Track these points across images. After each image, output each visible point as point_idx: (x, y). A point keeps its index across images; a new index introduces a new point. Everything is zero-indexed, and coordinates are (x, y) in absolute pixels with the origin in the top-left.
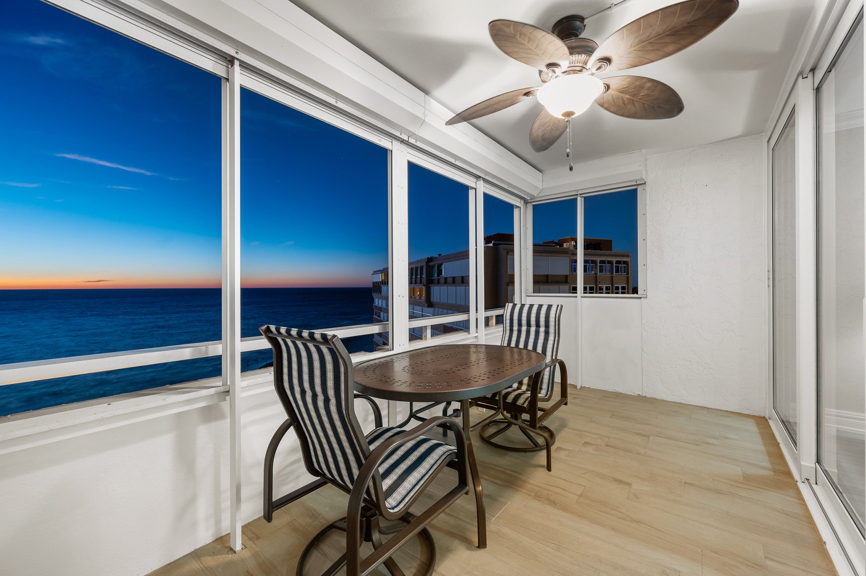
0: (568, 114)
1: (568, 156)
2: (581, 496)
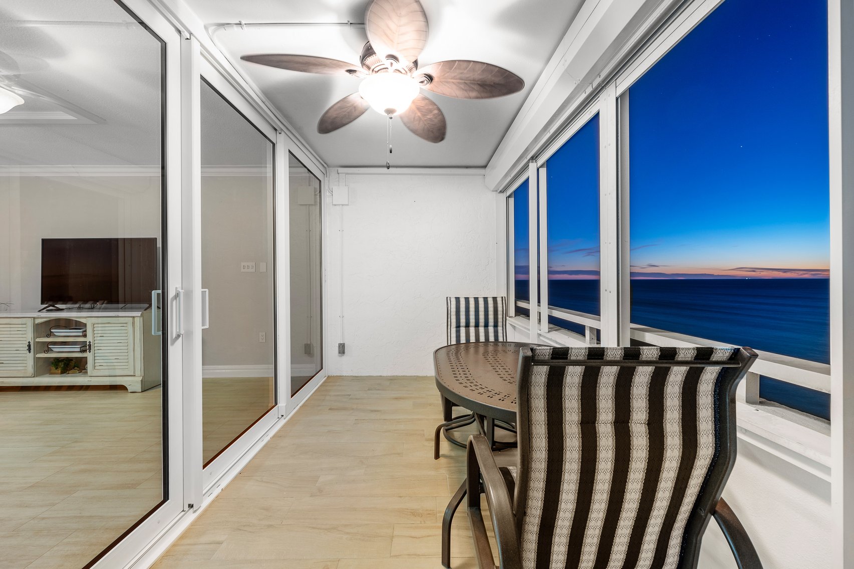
0: (390, 111)
1: (391, 152)
2: (392, 537)
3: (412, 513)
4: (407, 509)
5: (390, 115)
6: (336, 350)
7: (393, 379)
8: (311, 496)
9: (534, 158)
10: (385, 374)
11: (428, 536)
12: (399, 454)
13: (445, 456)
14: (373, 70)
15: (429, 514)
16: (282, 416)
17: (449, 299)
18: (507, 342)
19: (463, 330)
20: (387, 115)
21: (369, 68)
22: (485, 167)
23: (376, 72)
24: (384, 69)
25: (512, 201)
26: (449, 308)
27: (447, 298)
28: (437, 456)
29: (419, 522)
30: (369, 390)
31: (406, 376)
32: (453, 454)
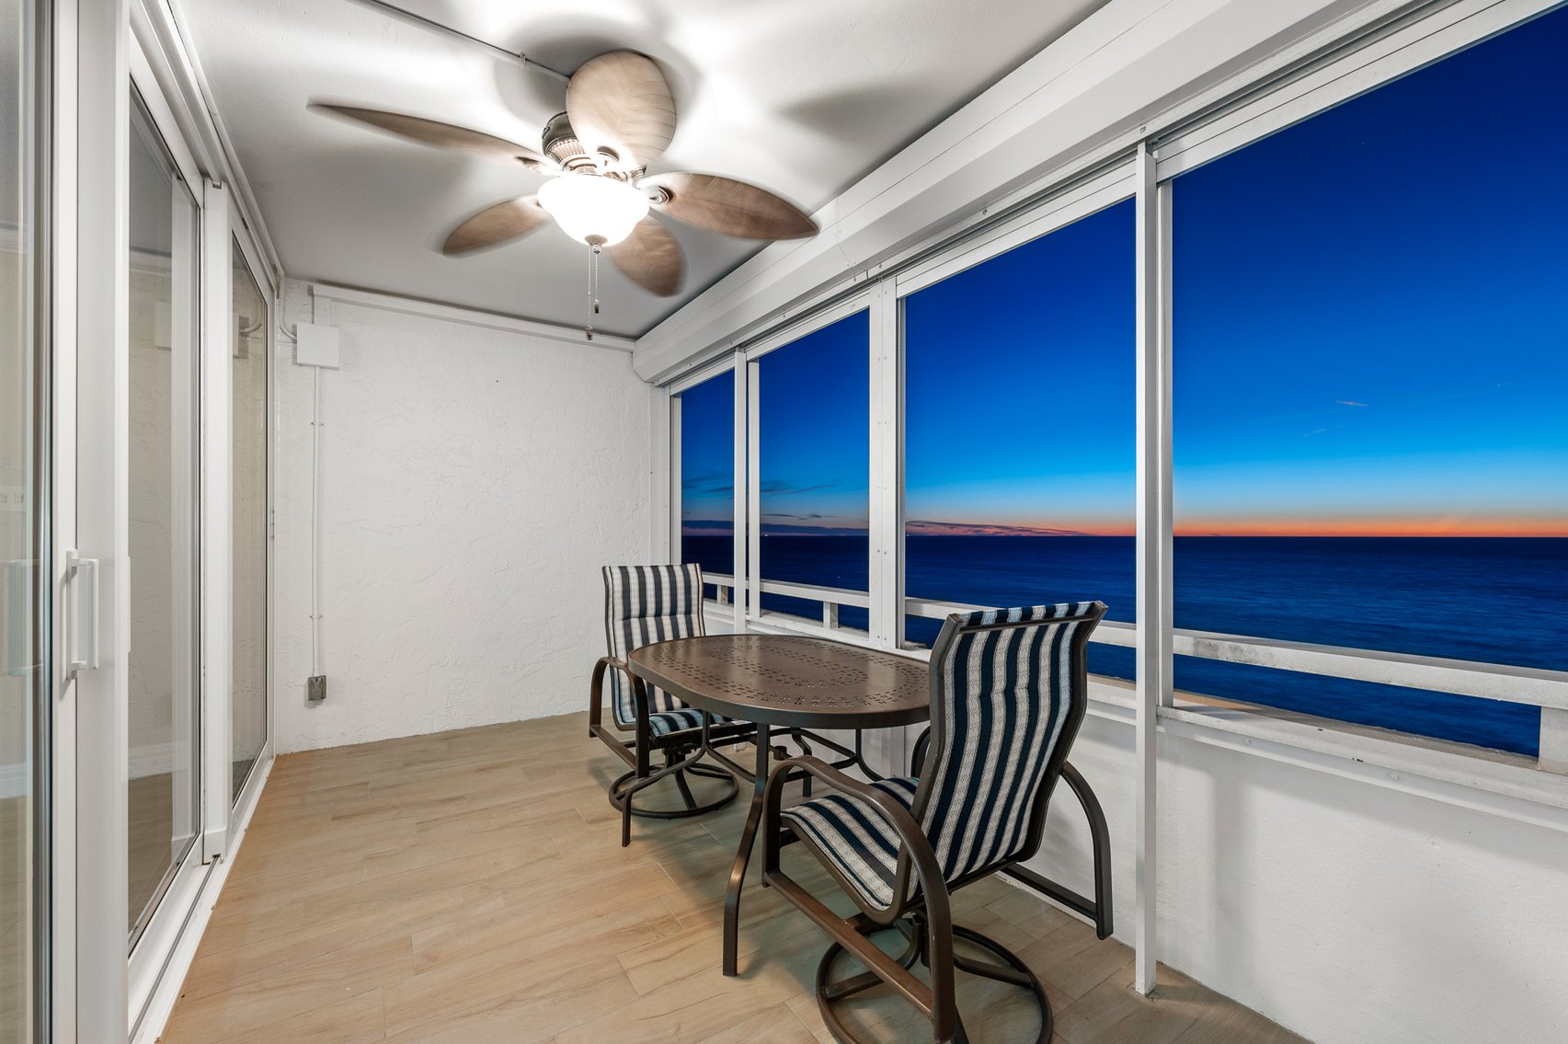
0: (595, 240)
1: (597, 312)
2: (625, 974)
3: (634, 930)
4: (624, 928)
5: (596, 247)
6: (301, 692)
7: (450, 737)
8: (417, 974)
9: (743, 346)
10: (426, 730)
11: (681, 950)
12: (552, 856)
13: (638, 838)
14: (566, 164)
15: (663, 923)
16: (216, 857)
17: (608, 569)
18: (705, 636)
19: (635, 623)
20: (588, 244)
21: (558, 159)
22: (636, 338)
23: (571, 167)
24: (587, 165)
25: (678, 402)
26: (611, 586)
27: (604, 568)
28: (627, 840)
29: (655, 938)
30: (406, 765)
31: (476, 728)
32: (648, 831)
